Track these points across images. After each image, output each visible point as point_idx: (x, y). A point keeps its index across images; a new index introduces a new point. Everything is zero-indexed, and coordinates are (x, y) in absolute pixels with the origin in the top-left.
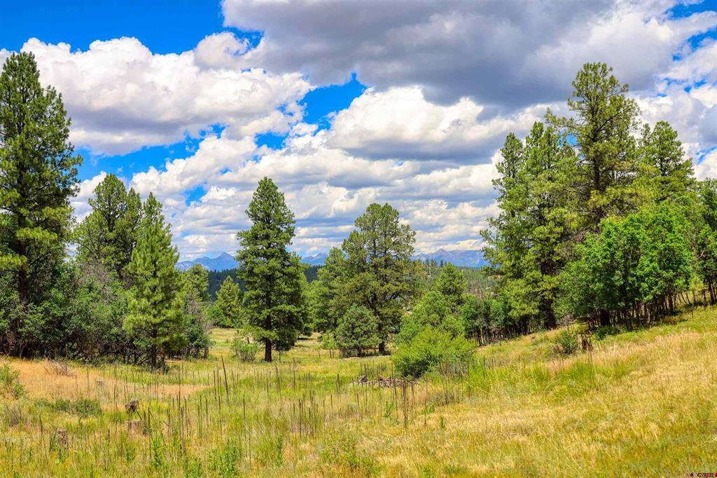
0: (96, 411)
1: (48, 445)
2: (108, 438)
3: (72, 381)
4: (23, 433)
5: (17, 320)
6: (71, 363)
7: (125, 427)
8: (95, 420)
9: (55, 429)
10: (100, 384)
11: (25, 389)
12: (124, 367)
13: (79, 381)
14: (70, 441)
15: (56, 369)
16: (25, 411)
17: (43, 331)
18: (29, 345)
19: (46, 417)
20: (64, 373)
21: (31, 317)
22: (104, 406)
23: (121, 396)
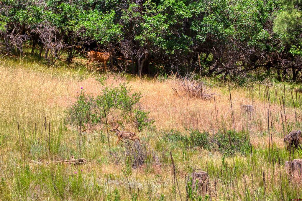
0: (244, 147)
1: (184, 193)
2: (263, 184)
3: (210, 105)
4: (151, 176)
5: (132, 23)
6: (208, 81)
7: (285, 169)
8: (244, 159)
9: (192, 170)
10: (248, 109)
11: (150, 116)
12: (280, 85)
13: (219, 106)
14: (212, 186)
15: (188, 90)
16: (151, 147)
17: (167, 38)
18: (151, 57)
19: (178, 155)
20: (198, 95)
21: (149, 19)
22: (255, 140)
23: (278, 127)
